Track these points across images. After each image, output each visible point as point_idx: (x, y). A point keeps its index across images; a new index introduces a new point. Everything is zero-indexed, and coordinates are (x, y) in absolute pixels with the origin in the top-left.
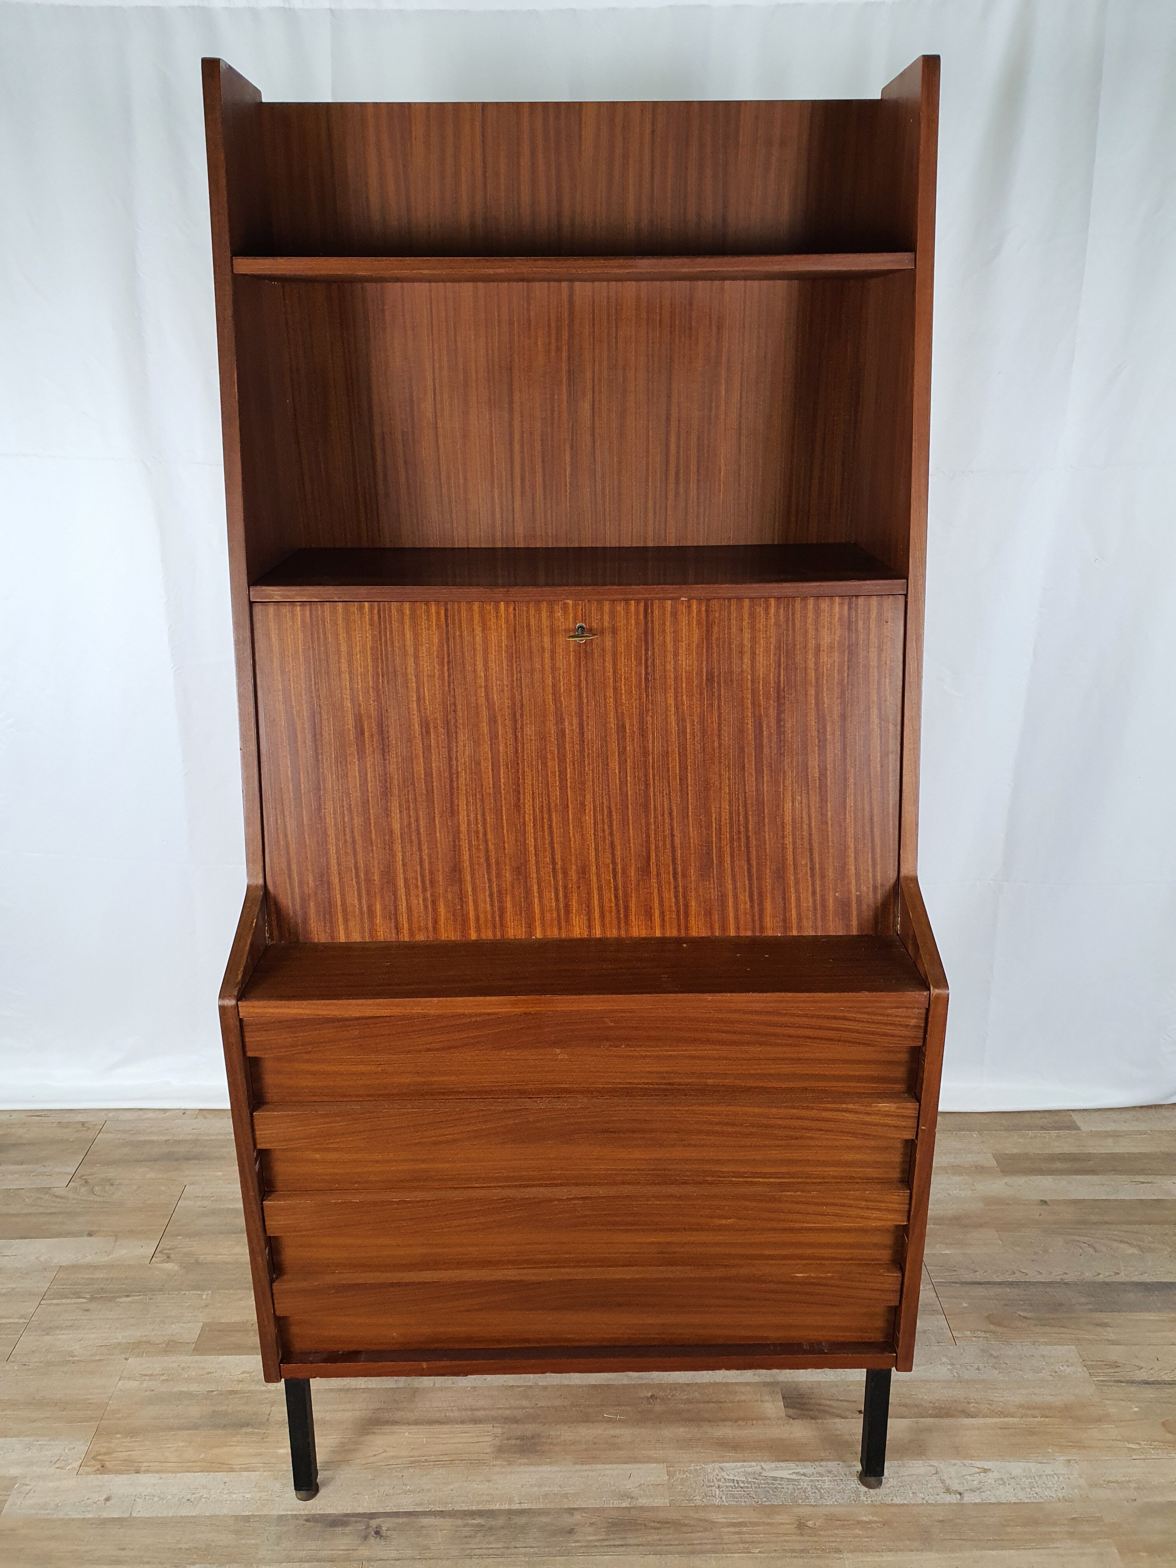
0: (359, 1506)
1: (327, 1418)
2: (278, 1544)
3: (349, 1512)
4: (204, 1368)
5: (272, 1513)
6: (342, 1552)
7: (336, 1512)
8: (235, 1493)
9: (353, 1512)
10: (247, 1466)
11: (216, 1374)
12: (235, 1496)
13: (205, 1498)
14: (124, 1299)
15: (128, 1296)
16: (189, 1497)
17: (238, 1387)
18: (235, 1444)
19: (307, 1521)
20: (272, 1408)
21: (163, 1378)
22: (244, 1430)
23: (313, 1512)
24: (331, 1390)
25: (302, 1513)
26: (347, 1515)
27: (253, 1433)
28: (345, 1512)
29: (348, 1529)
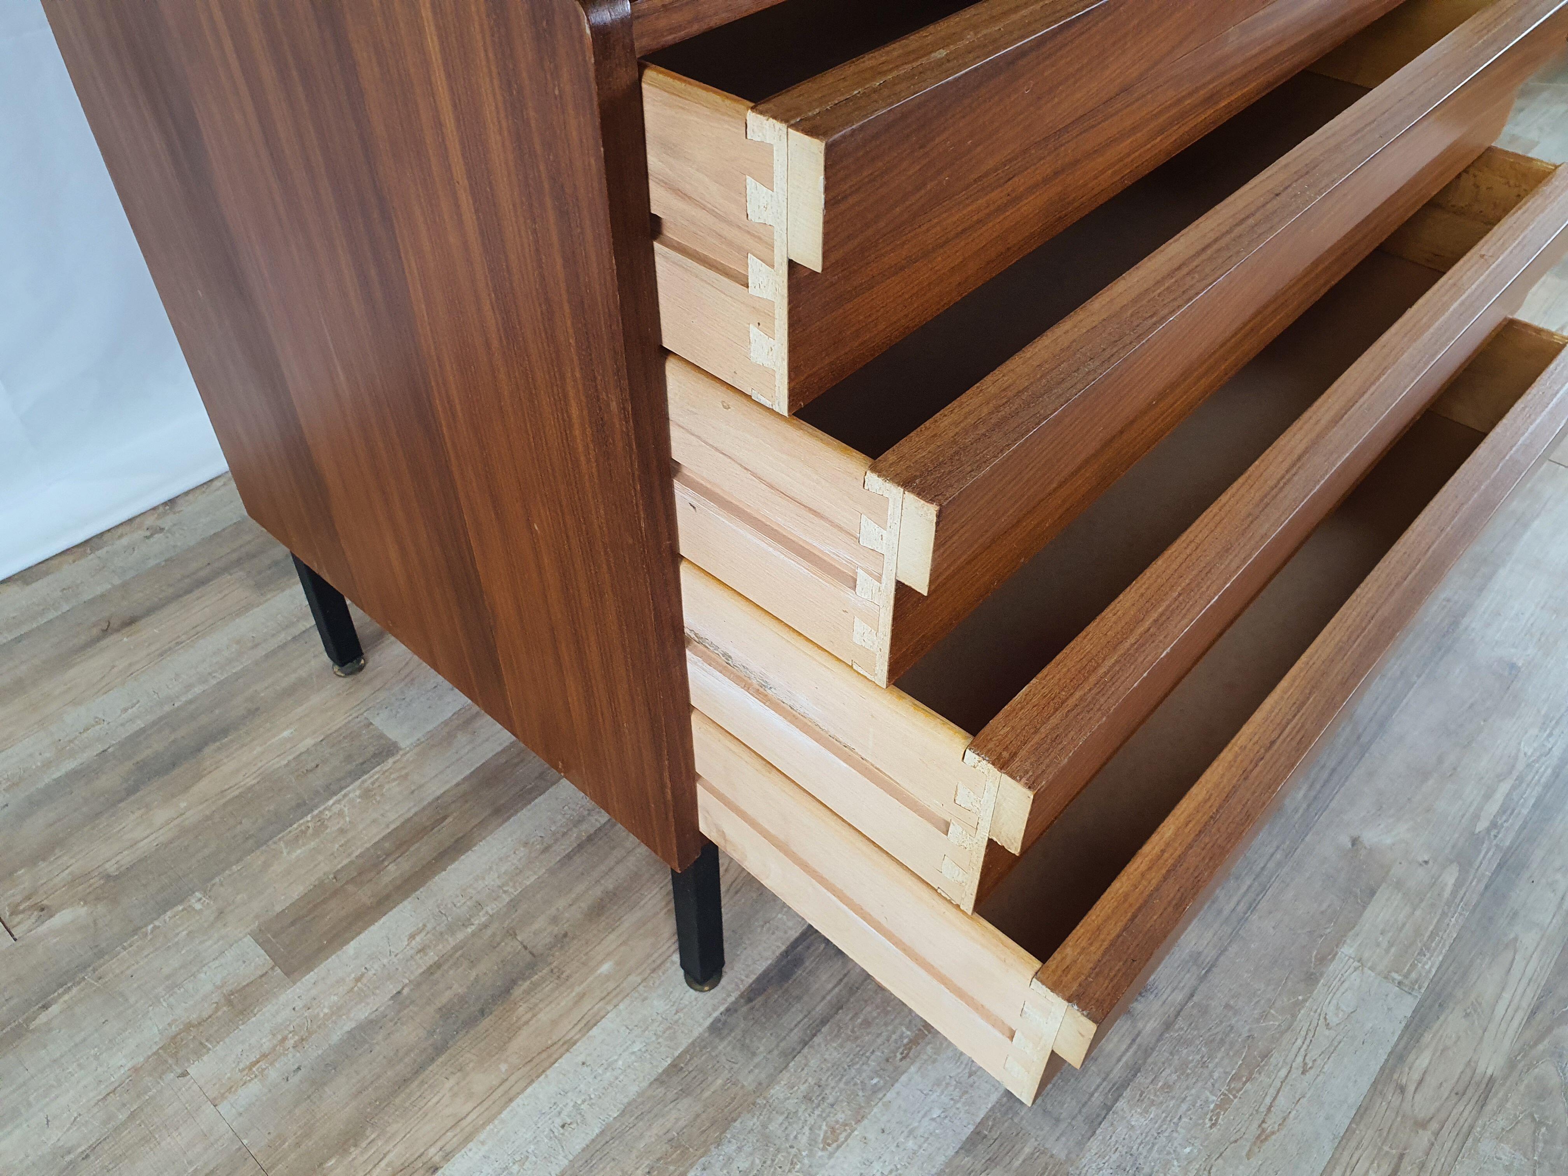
0: (786, 932)
1: (611, 887)
2: (754, 1054)
3: (784, 948)
4: (340, 981)
5: (696, 1033)
6: (837, 990)
7: (769, 962)
8: (616, 1061)
9: (788, 943)
10: (584, 1022)
11: (370, 973)
12: (620, 1063)
13: (584, 1101)
14: (43, 1018)
15: (45, 1007)
16: (558, 1122)
17: (432, 957)
18: (529, 1015)
19: (750, 1000)
20: (519, 938)
21: (290, 1043)
22: (517, 992)
23: (742, 988)
24: (569, 857)
25: (732, 999)
26: (786, 953)
27: (535, 985)
28: (778, 953)
29: (809, 964)
